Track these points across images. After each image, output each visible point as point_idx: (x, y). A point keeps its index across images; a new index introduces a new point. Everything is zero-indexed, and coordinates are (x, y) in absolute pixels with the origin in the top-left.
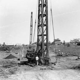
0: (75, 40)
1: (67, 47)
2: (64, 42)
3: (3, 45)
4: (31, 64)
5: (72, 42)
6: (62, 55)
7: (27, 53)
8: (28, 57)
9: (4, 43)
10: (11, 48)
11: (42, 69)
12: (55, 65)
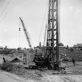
0: (79, 45)
1: (70, 52)
2: (67, 46)
3: (5, 49)
4: (41, 69)
5: (75, 47)
6: (68, 60)
7: (35, 57)
8: (36, 61)
9: (6, 46)
10: (13, 51)
11: (55, 74)
12: (64, 69)
